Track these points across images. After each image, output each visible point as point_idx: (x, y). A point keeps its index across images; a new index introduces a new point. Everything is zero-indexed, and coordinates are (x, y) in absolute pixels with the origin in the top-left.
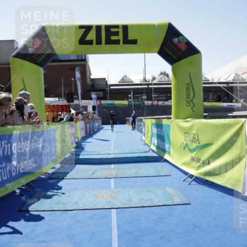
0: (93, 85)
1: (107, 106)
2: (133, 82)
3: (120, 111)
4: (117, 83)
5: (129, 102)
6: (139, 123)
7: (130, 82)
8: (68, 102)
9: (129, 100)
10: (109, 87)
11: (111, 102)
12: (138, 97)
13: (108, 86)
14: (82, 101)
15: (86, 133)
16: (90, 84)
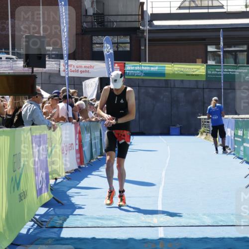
0: (100, 17)
1: (143, 80)
2: (222, 7)
3: (181, 95)
4: (174, 11)
5: (209, 67)
6: (240, 133)
7: (213, 7)
8: (28, 64)
9: (210, 62)
10: (150, 21)
11: (155, 67)
12: (235, 54)
13: (147, 19)
14: (71, 62)
15: (81, 160)
16: (91, 12)
